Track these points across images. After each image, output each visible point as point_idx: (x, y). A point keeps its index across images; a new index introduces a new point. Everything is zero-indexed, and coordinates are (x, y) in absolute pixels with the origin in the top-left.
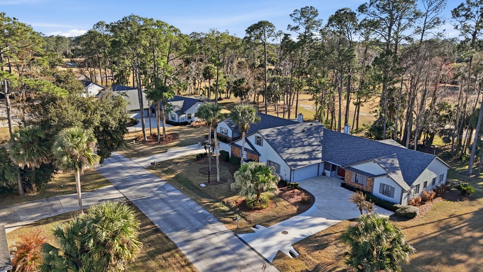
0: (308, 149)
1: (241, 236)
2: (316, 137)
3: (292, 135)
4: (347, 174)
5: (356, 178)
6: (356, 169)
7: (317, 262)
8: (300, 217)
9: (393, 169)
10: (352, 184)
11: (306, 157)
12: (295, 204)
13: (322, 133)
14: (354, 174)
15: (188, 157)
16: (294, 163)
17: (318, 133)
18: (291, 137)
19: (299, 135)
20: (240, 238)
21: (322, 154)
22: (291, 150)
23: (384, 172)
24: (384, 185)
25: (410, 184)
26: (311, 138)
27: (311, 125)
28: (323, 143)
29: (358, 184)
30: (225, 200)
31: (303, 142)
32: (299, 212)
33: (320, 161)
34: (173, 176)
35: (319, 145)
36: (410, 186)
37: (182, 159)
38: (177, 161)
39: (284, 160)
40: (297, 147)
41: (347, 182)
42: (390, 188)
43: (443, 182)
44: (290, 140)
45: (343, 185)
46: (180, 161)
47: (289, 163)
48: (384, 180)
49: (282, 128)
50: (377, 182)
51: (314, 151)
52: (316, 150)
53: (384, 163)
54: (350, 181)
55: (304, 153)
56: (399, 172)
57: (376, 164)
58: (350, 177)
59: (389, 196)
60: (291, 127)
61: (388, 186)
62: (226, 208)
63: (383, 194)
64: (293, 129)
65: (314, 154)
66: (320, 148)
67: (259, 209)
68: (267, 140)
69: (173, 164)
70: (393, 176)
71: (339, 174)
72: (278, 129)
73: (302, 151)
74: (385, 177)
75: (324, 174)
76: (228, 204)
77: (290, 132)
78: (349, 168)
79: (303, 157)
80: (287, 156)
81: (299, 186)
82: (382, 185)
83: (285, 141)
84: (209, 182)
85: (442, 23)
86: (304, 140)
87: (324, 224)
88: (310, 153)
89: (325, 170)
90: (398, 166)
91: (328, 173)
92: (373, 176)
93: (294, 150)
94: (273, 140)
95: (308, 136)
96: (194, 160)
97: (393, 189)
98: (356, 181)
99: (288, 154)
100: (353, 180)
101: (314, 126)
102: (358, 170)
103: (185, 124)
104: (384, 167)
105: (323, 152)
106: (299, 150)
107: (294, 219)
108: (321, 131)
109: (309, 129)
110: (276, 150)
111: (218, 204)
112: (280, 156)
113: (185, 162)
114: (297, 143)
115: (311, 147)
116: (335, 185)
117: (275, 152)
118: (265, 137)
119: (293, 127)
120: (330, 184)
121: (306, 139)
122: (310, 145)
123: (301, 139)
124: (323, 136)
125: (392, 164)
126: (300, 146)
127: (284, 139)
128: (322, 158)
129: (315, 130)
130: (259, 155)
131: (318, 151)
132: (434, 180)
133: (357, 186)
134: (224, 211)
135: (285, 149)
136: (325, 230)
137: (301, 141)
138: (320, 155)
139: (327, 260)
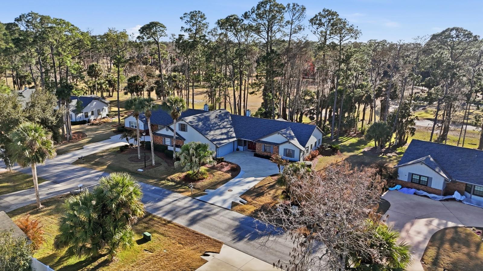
0: (224, 131)
1: (198, 198)
2: (227, 121)
3: (209, 121)
4: (257, 145)
5: (265, 148)
6: (264, 141)
7: (262, 204)
8: (236, 180)
9: (292, 138)
10: (262, 153)
11: (225, 137)
12: (227, 172)
13: (230, 118)
14: (263, 145)
15: (110, 150)
16: (218, 142)
17: (228, 118)
18: (209, 122)
19: (214, 120)
20: (198, 200)
21: (235, 134)
22: (212, 133)
23: (286, 140)
24: (287, 149)
25: (304, 146)
26: (224, 122)
27: (220, 112)
28: (233, 125)
29: (267, 152)
30: (169, 178)
31: (219, 125)
32: (233, 177)
33: (235, 139)
34: (106, 167)
35: (231, 127)
36: (304, 147)
37: (104, 152)
38: (101, 154)
39: (210, 140)
40: (215, 130)
41: (258, 152)
42: (291, 151)
43: (320, 144)
44: (209, 125)
45: (256, 155)
46: (103, 154)
47: (215, 143)
48: (286, 146)
49: (200, 116)
50: (282, 148)
51: (229, 132)
53: (285, 134)
54: (260, 151)
55: (222, 134)
56: (295, 139)
57: (280, 135)
58: (259, 148)
59: (291, 157)
60: (206, 114)
61: (289, 150)
62: (172, 183)
63: (286, 156)
64: (209, 116)
65: (230, 134)
66: (232, 129)
67: (202, 179)
68: (192, 126)
69: (99, 158)
70: (292, 141)
71: (249, 148)
72: (197, 117)
73: (220, 133)
74: (287, 144)
75: (238, 150)
76: (172, 180)
77: (207, 119)
78: (259, 141)
79: (223, 137)
80: (211, 137)
81: (224, 160)
82: (285, 150)
83: (206, 126)
84: (145, 167)
85: (302, 30)
86: (219, 124)
87: (255, 180)
88: (226, 134)
89: (239, 146)
90: (293, 135)
92: (277, 145)
93: (215, 133)
94: (196, 125)
95: (221, 121)
96: (118, 152)
97: (293, 151)
98: (265, 150)
99: (211, 135)
101: (223, 113)
102: (266, 142)
103: (83, 122)
104: (286, 136)
105: (236, 132)
106: (218, 132)
107: (232, 181)
108: (229, 116)
109: (220, 115)
110: (201, 134)
111: (163, 182)
112: (206, 137)
113: (109, 154)
114: (215, 127)
115: (226, 129)
116: (249, 156)
117: (200, 135)
118: (190, 124)
119: (208, 115)
120: (245, 156)
122: (224, 127)
123: (217, 123)
124: (232, 120)
125: (290, 134)
126: (218, 129)
127: (204, 124)
128: (236, 137)
129: (224, 116)
130: (185, 140)
131: (231, 131)
132: (316, 143)
133: (266, 154)
134: (172, 186)
135: (208, 132)
136: (258, 184)
137: (218, 125)
139: (268, 201)
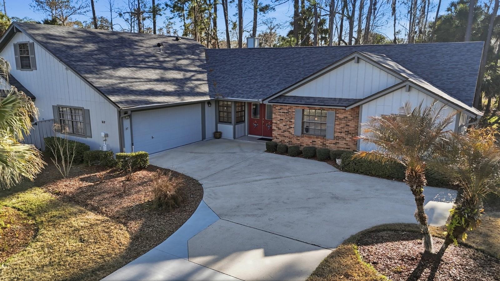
0: (174, 75)
2: (192, 59)
3: (129, 47)
4: (278, 115)
5: (303, 123)
6: (302, 98)
10: (295, 141)
13: (203, 55)
14: (296, 110)
16: (131, 97)
17: (196, 54)
18: (126, 50)
19: (149, 50)
21: (209, 87)
23: (388, 81)
26: (179, 59)
27: (177, 40)
29: (311, 136)
31: (161, 62)
32: (137, 250)
35: (201, 72)
39: (98, 89)
40: (141, 68)
41: (281, 139)
44: (122, 54)
45: (273, 148)
47: (115, 98)
51: (189, 79)
52: (194, 78)
54: (286, 134)
55: (161, 80)
58: (284, 124)
60: (128, 36)
64: (135, 41)
65: (191, 85)
66: (204, 76)
68: (45, 45)
71: (252, 131)
72: (89, 32)
75: (218, 135)
77: (124, 42)
79: (159, 87)
80: (111, 81)
83: (107, 54)
86: (161, 59)
89: (219, 125)
91: (227, 129)
92: (353, 104)
93: (133, 73)
95: (171, 54)
99: (111, 76)
100: (296, 129)
101: (183, 44)
102: (308, 98)
105: (210, 82)
108: (201, 52)
109: (174, 45)
114: (143, 62)
115: (182, 73)
118: (39, 38)
119: (133, 37)
120: (237, 150)
121: (167, 59)
122: (177, 68)
123: (155, 57)
124: (207, 60)
126: (151, 68)
127: (101, 49)
128: (211, 93)
129: (187, 48)
131: (198, 80)
133: (306, 142)
135: (105, 67)
137: (157, 61)
138: (205, 88)
